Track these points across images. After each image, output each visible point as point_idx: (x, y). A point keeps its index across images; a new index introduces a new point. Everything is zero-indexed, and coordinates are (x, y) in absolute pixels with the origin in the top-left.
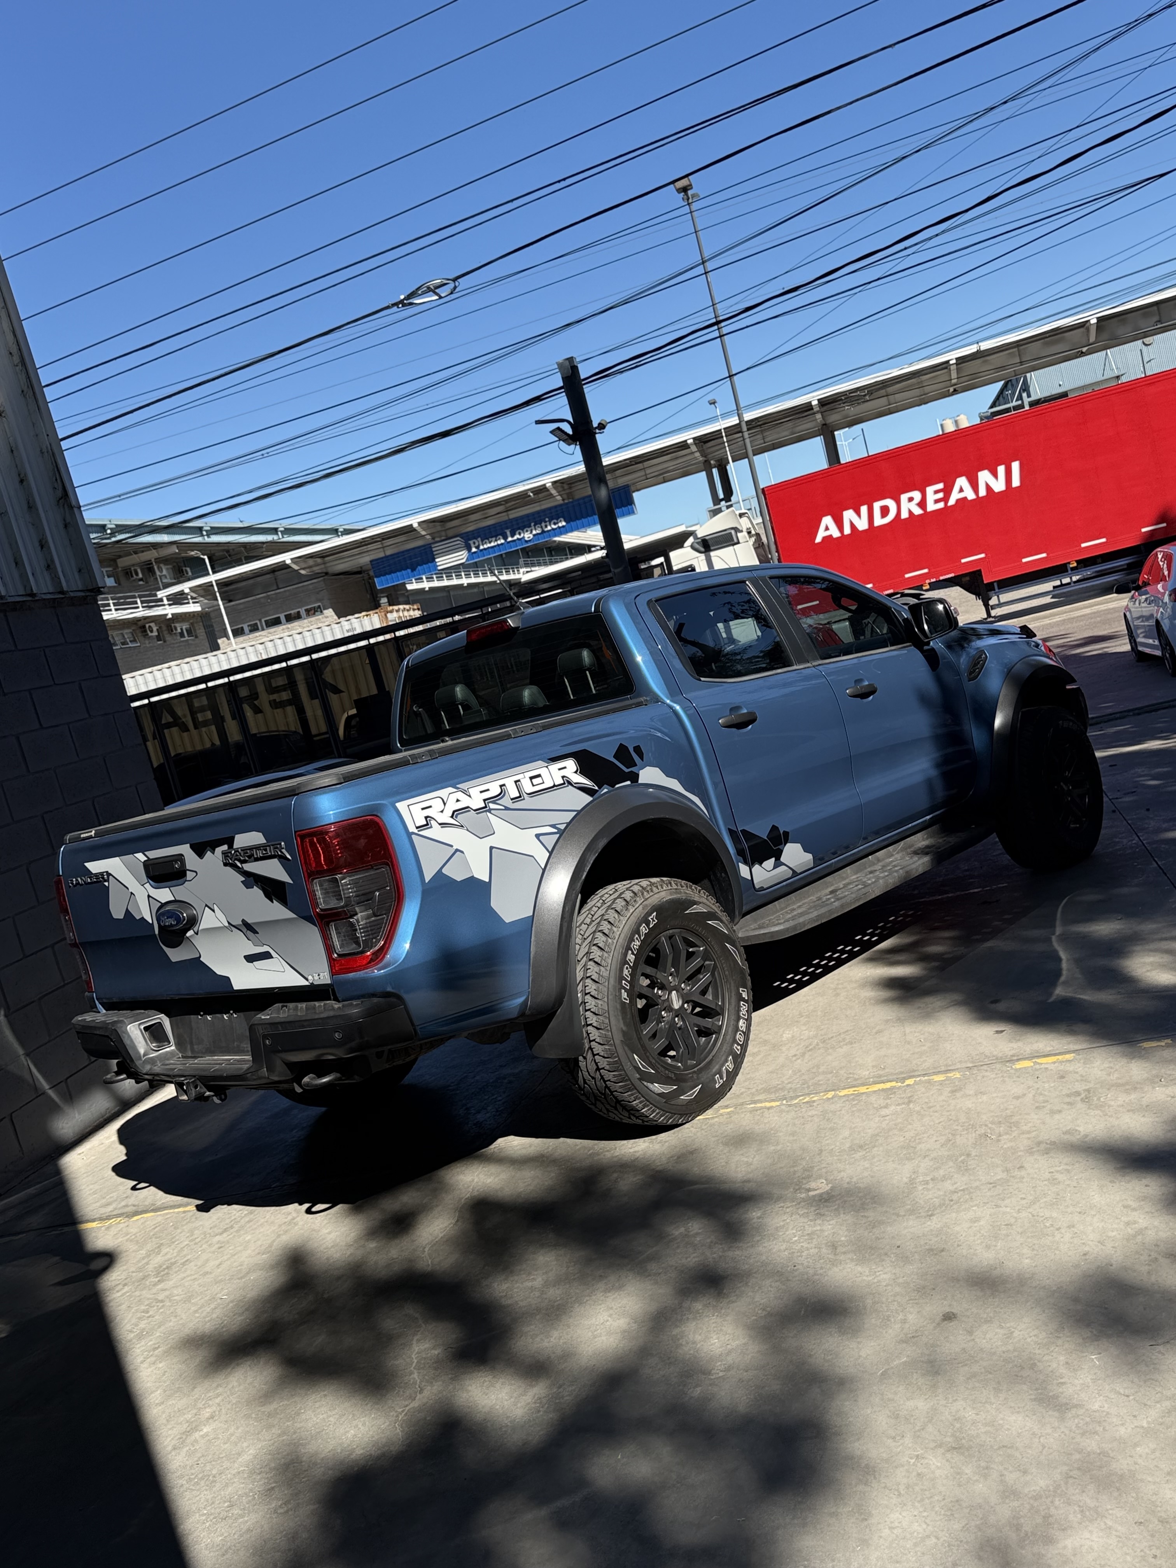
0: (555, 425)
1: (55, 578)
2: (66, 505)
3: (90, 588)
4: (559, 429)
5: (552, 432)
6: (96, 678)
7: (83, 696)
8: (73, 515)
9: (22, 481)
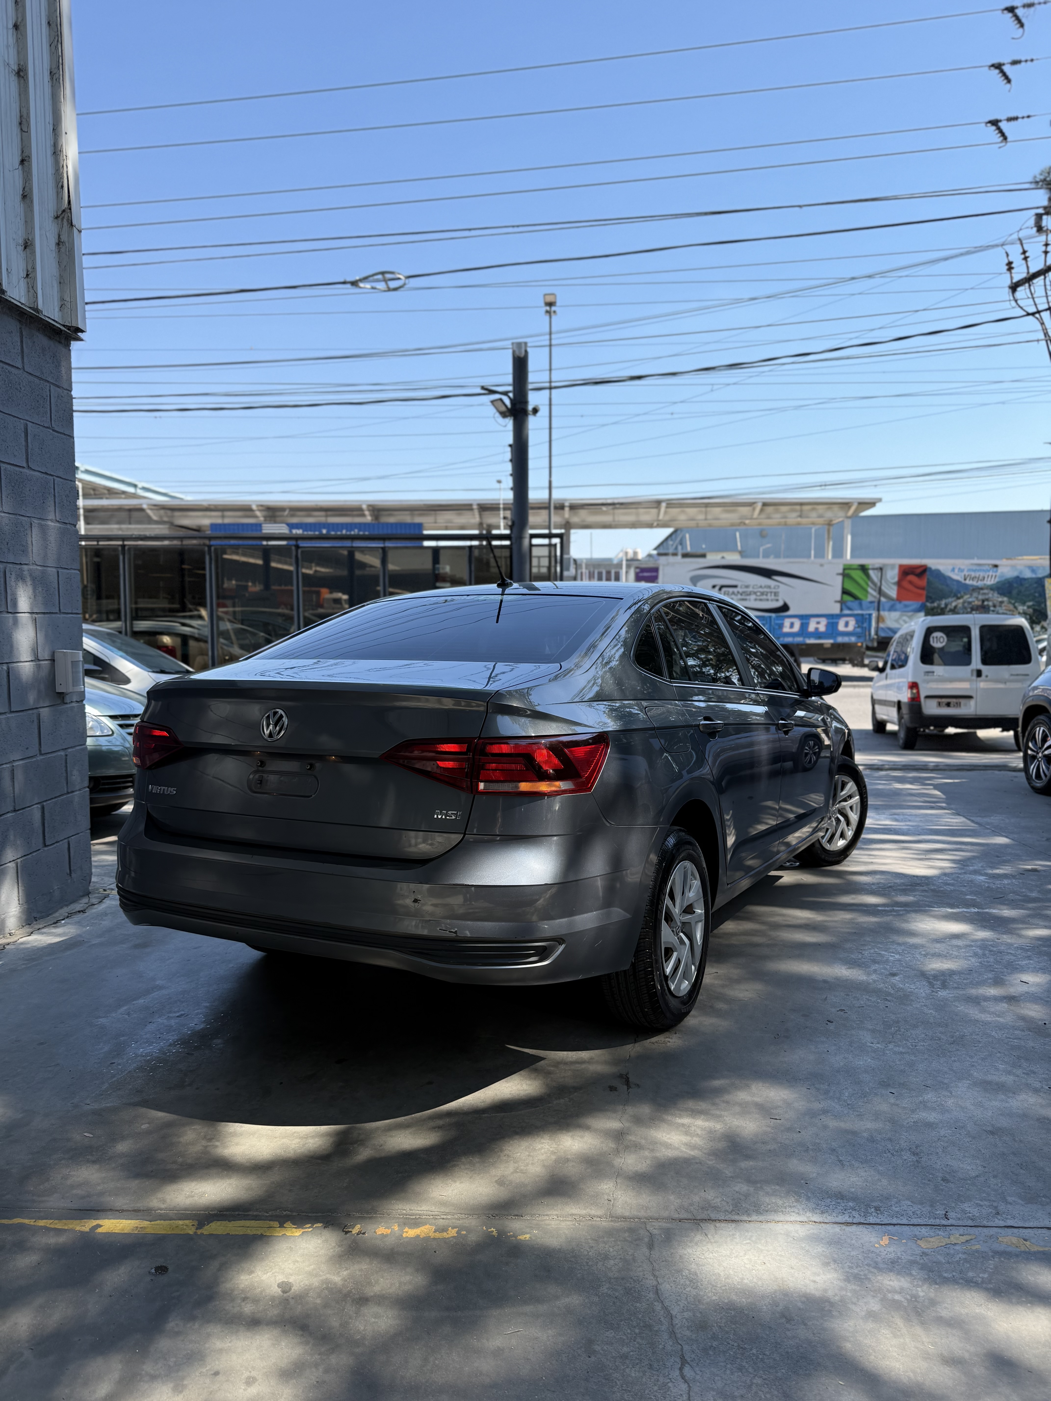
0: (497, 396)
1: (31, 288)
2: (65, 220)
3: (67, 324)
4: (501, 400)
5: (492, 402)
6: (47, 428)
7: (26, 441)
8: (71, 234)
9: (22, 162)
